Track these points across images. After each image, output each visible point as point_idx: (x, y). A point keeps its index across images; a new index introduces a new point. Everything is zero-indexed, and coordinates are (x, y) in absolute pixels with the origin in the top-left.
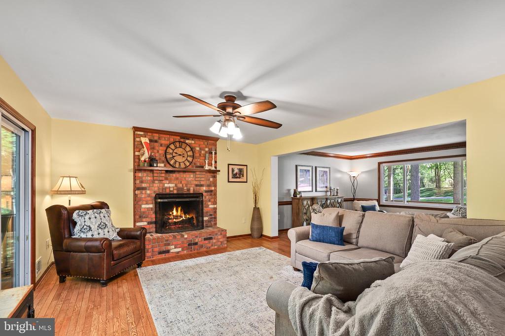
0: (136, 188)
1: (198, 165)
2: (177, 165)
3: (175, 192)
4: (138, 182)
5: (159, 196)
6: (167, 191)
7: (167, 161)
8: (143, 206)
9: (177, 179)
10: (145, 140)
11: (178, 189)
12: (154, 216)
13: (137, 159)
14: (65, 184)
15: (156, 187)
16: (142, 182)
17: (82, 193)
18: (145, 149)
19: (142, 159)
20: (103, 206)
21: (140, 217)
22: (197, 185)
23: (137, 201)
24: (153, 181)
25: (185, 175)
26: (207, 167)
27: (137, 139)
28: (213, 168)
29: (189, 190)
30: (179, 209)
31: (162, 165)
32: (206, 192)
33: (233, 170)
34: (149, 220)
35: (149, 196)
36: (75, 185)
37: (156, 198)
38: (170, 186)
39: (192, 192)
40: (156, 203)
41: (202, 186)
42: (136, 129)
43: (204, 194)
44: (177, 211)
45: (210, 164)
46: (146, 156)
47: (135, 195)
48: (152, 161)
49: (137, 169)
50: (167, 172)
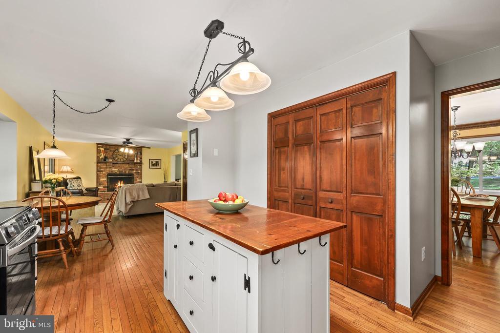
0: (98, 171)
1: (131, 160)
2: (119, 160)
3: (118, 173)
4: (98, 168)
5: (109, 175)
6: (114, 172)
7: (114, 158)
8: (101, 179)
9: (119, 167)
10: (102, 149)
11: (120, 172)
12: (106, 184)
13: (98, 157)
14: (65, 169)
15: (108, 170)
16: (100, 168)
17: (72, 172)
18: (102, 153)
19: (101, 158)
20: (78, 178)
21: (100, 184)
22: (130, 170)
23: (98, 177)
24: (106, 168)
25: (123, 165)
26: (135, 162)
27: (98, 149)
28: (139, 162)
29: (125, 172)
30: (122, 182)
31: (111, 160)
32: (135, 173)
33: (152, 162)
34: (104, 186)
35: (104, 174)
36: (69, 169)
37: (108, 175)
38: (115, 170)
39: (127, 173)
40: (108, 178)
41: (133, 170)
42: (98, 144)
43: (134, 174)
44: (121, 183)
45: (137, 159)
46: (102, 156)
47: (97, 174)
48: (105, 158)
49: (98, 162)
50: (113, 163)
